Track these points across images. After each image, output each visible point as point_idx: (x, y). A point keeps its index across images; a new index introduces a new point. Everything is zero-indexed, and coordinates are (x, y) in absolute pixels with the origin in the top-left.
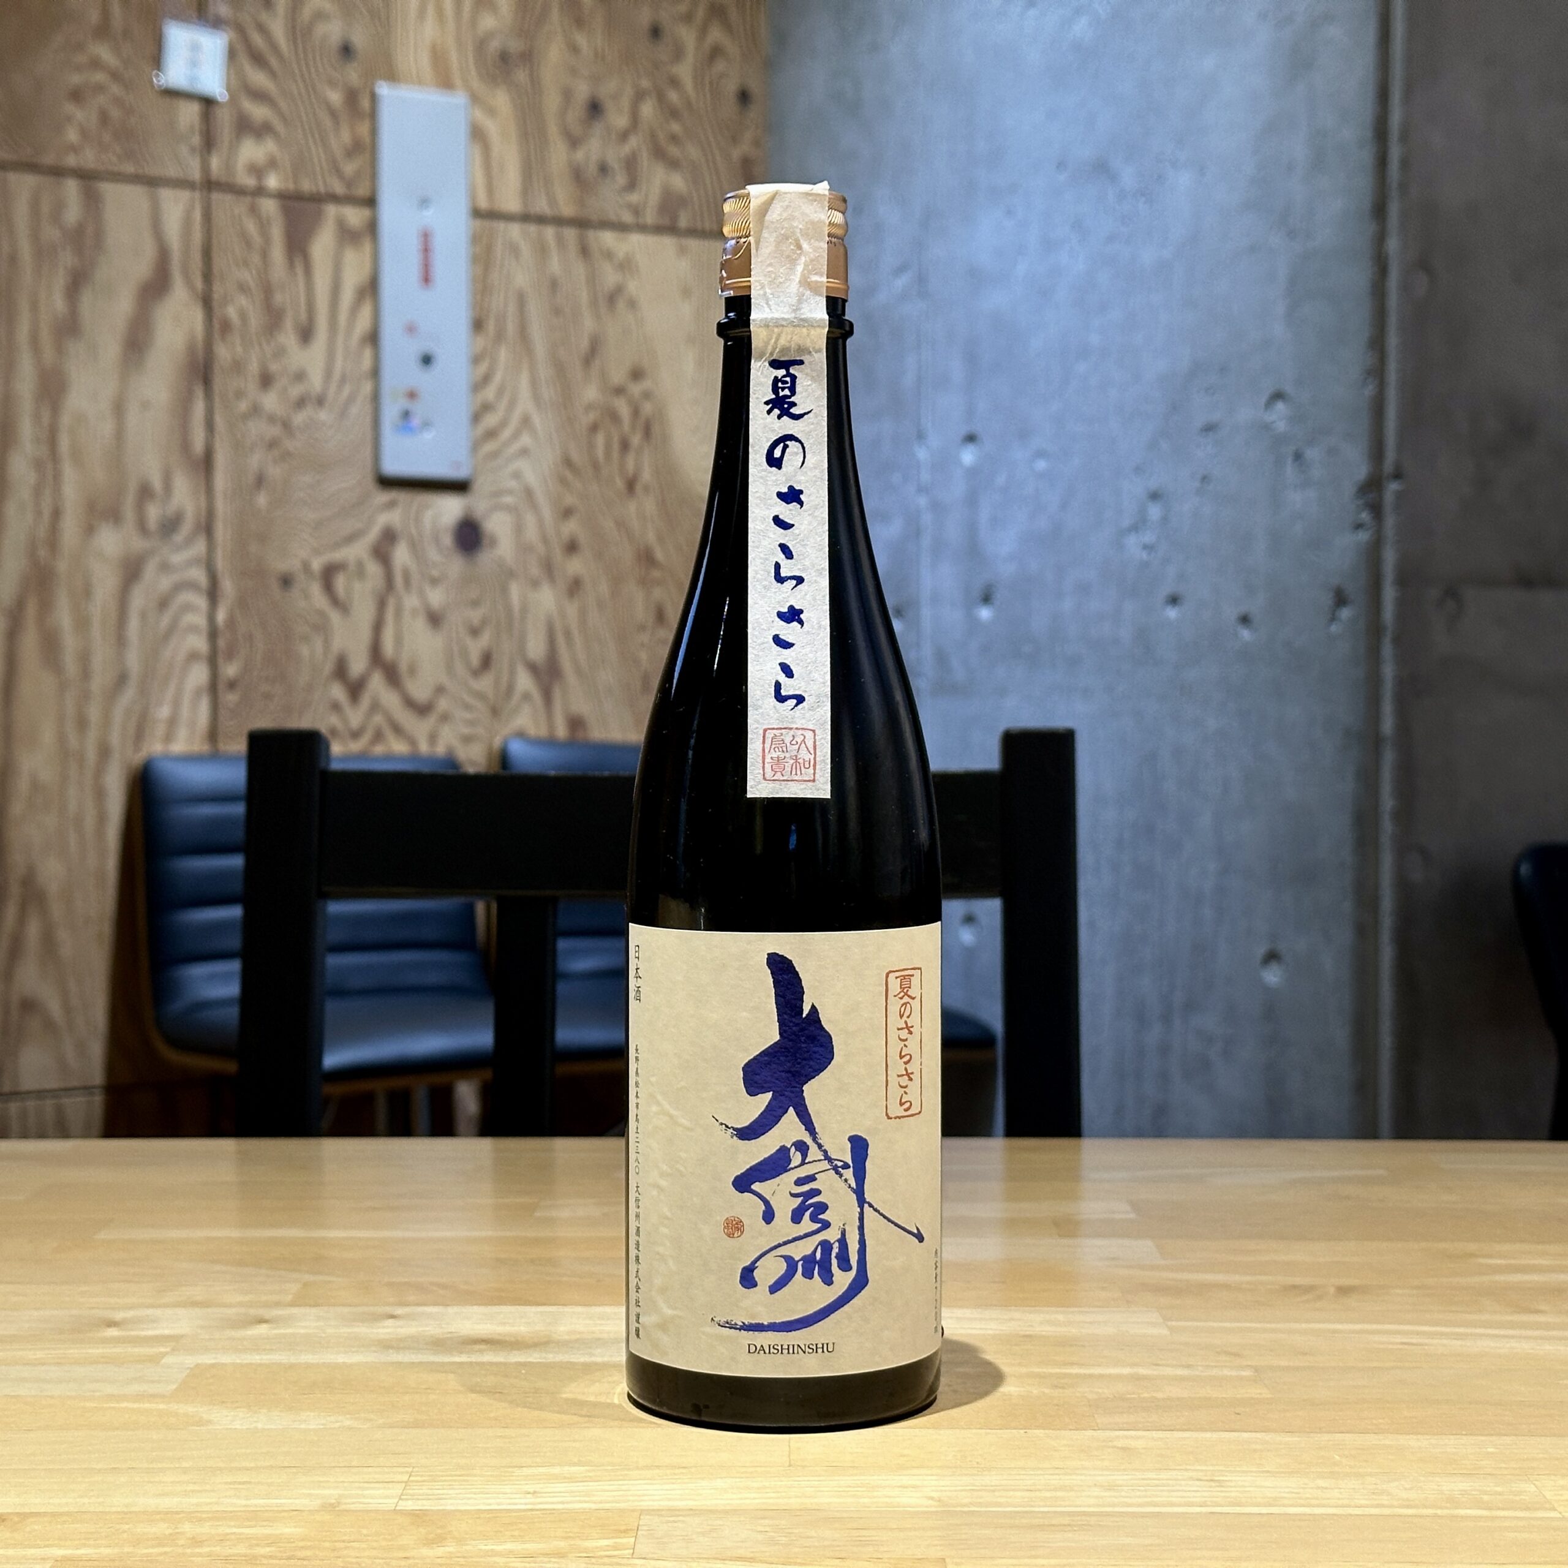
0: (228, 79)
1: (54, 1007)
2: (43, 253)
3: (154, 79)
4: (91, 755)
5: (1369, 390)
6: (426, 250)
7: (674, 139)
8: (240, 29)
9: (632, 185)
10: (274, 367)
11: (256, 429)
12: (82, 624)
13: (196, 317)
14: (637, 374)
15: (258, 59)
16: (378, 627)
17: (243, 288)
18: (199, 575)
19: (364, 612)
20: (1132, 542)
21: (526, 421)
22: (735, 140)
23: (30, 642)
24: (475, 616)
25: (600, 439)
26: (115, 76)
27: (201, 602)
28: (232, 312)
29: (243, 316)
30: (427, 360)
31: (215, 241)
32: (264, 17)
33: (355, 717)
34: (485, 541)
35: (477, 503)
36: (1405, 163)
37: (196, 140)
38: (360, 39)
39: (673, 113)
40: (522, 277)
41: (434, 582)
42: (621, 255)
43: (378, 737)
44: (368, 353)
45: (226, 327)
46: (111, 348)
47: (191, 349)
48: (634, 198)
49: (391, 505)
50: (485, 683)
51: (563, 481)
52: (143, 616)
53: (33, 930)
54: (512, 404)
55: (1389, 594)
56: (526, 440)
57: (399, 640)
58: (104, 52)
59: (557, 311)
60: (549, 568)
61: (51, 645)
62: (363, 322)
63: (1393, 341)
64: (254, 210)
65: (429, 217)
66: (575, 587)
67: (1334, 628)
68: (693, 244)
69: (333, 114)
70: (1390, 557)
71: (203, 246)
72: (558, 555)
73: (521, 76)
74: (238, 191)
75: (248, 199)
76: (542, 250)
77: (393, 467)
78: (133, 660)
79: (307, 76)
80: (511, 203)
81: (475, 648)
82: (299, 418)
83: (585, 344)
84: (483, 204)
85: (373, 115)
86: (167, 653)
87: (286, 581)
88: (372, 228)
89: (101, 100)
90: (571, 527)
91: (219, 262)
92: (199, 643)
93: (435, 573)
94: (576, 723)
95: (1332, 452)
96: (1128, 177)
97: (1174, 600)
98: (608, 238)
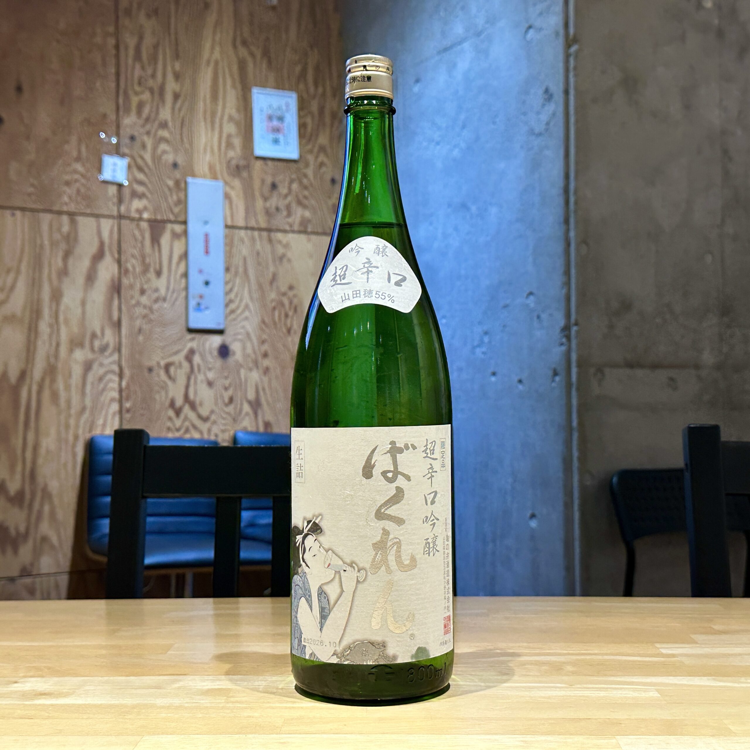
0: (128, 178)
1: (54, 540)
2: (54, 244)
3: (99, 178)
4: (71, 438)
5: (564, 291)
6: (207, 241)
7: (305, 197)
8: (133, 158)
9: (289, 215)
10: (145, 287)
11: (139, 311)
12: (68, 387)
13: (115, 268)
14: (291, 288)
15: (140, 169)
16: (187, 387)
17: (133, 256)
18: (116, 368)
19: (182, 381)
20: (478, 351)
21: (247, 307)
22: (330, 198)
23: (46, 394)
24: (227, 382)
25: (277, 313)
26: (83, 176)
27: (116, 379)
28: (129, 266)
29: (134, 267)
30: (207, 283)
31: (122, 239)
32: (142, 153)
33: (178, 423)
34: (231, 353)
35: (227, 338)
36: (576, 203)
37: (115, 200)
38: (180, 161)
39: (306, 188)
40: (245, 251)
41: (210, 369)
42: (284, 242)
43: (187, 431)
44: (183, 281)
45: (127, 271)
46: (81, 280)
47: (113, 280)
48: (290, 220)
49: (193, 339)
50: (230, 409)
51: (262, 330)
52: (92, 384)
53: (47, 508)
54: (241, 300)
55: (574, 370)
56: (247, 313)
57: (196, 393)
58: (79, 167)
59: (259, 264)
60: (256, 363)
61: (55, 396)
62: (182, 269)
63: (573, 271)
64: (138, 226)
65: (208, 229)
66: (266, 371)
67: (553, 384)
68: (313, 237)
69: (170, 189)
70: (574, 357)
71: (118, 240)
72: (260, 358)
73: (245, 174)
74: (132, 219)
75: (136, 223)
76: (253, 239)
77: (193, 325)
78: (88, 402)
79: (159, 175)
80: (241, 223)
81: (226, 395)
82: (156, 306)
83: (270, 276)
84: (229, 223)
85: (186, 190)
86: (102, 399)
87: (150, 370)
88: (185, 233)
89: (77, 185)
90: (265, 347)
91: (123, 245)
92: (116, 395)
93: (210, 366)
94: (267, 425)
95: (551, 315)
96: (474, 208)
97: (494, 374)
98: (279, 236)
